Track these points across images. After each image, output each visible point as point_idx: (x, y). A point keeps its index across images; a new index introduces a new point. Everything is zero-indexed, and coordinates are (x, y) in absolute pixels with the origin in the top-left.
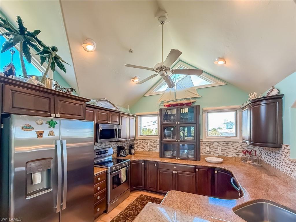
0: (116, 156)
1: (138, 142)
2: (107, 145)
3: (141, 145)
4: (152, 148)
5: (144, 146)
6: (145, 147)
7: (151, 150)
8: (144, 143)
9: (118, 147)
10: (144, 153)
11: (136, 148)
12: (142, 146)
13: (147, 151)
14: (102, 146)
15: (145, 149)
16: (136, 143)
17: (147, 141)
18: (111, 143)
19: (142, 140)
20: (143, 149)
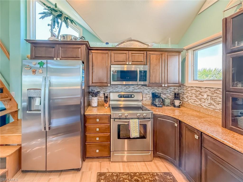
0: (150, 104)
1: (188, 91)
2: (136, 89)
3: (194, 95)
4: (213, 103)
5: (199, 97)
6: (200, 100)
7: (212, 107)
8: (198, 93)
9: (153, 94)
10: (198, 110)
11: (187, 100)
12: (196, 97)
13: (205, 107)
14: (129, 89)
15: (200, 102)
16: (186, 91)
17: (204, 90)
18: (142, 88)
19: (195, 88)
20: (196, 103)
